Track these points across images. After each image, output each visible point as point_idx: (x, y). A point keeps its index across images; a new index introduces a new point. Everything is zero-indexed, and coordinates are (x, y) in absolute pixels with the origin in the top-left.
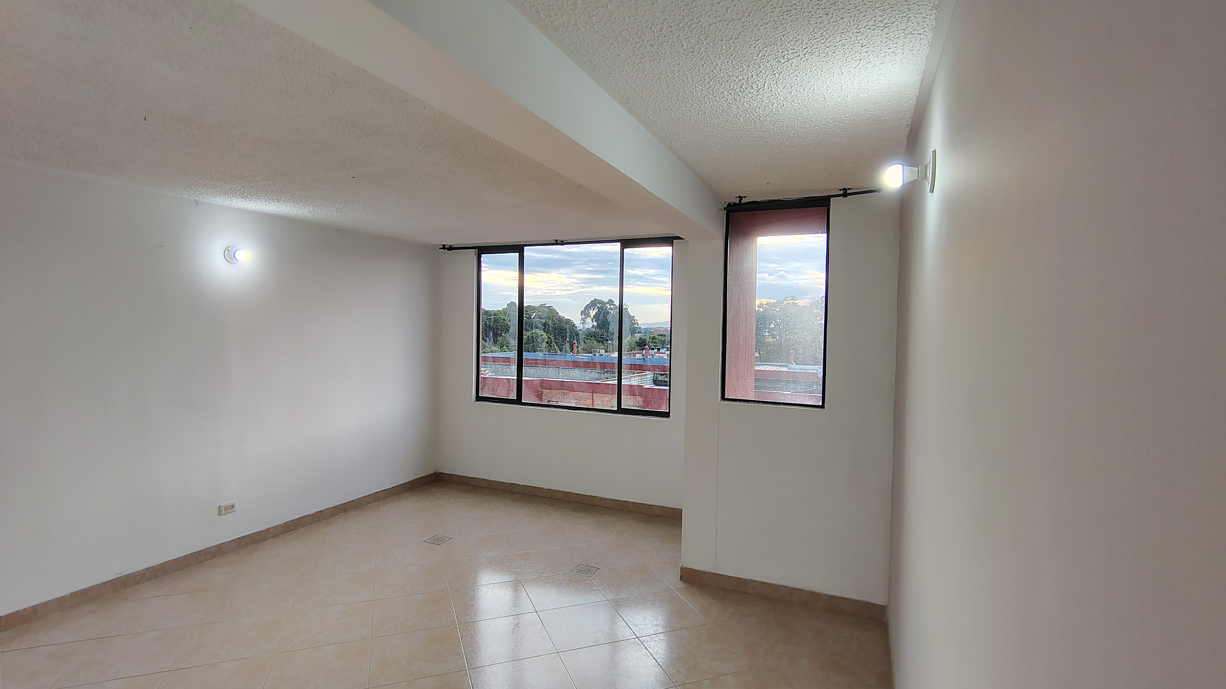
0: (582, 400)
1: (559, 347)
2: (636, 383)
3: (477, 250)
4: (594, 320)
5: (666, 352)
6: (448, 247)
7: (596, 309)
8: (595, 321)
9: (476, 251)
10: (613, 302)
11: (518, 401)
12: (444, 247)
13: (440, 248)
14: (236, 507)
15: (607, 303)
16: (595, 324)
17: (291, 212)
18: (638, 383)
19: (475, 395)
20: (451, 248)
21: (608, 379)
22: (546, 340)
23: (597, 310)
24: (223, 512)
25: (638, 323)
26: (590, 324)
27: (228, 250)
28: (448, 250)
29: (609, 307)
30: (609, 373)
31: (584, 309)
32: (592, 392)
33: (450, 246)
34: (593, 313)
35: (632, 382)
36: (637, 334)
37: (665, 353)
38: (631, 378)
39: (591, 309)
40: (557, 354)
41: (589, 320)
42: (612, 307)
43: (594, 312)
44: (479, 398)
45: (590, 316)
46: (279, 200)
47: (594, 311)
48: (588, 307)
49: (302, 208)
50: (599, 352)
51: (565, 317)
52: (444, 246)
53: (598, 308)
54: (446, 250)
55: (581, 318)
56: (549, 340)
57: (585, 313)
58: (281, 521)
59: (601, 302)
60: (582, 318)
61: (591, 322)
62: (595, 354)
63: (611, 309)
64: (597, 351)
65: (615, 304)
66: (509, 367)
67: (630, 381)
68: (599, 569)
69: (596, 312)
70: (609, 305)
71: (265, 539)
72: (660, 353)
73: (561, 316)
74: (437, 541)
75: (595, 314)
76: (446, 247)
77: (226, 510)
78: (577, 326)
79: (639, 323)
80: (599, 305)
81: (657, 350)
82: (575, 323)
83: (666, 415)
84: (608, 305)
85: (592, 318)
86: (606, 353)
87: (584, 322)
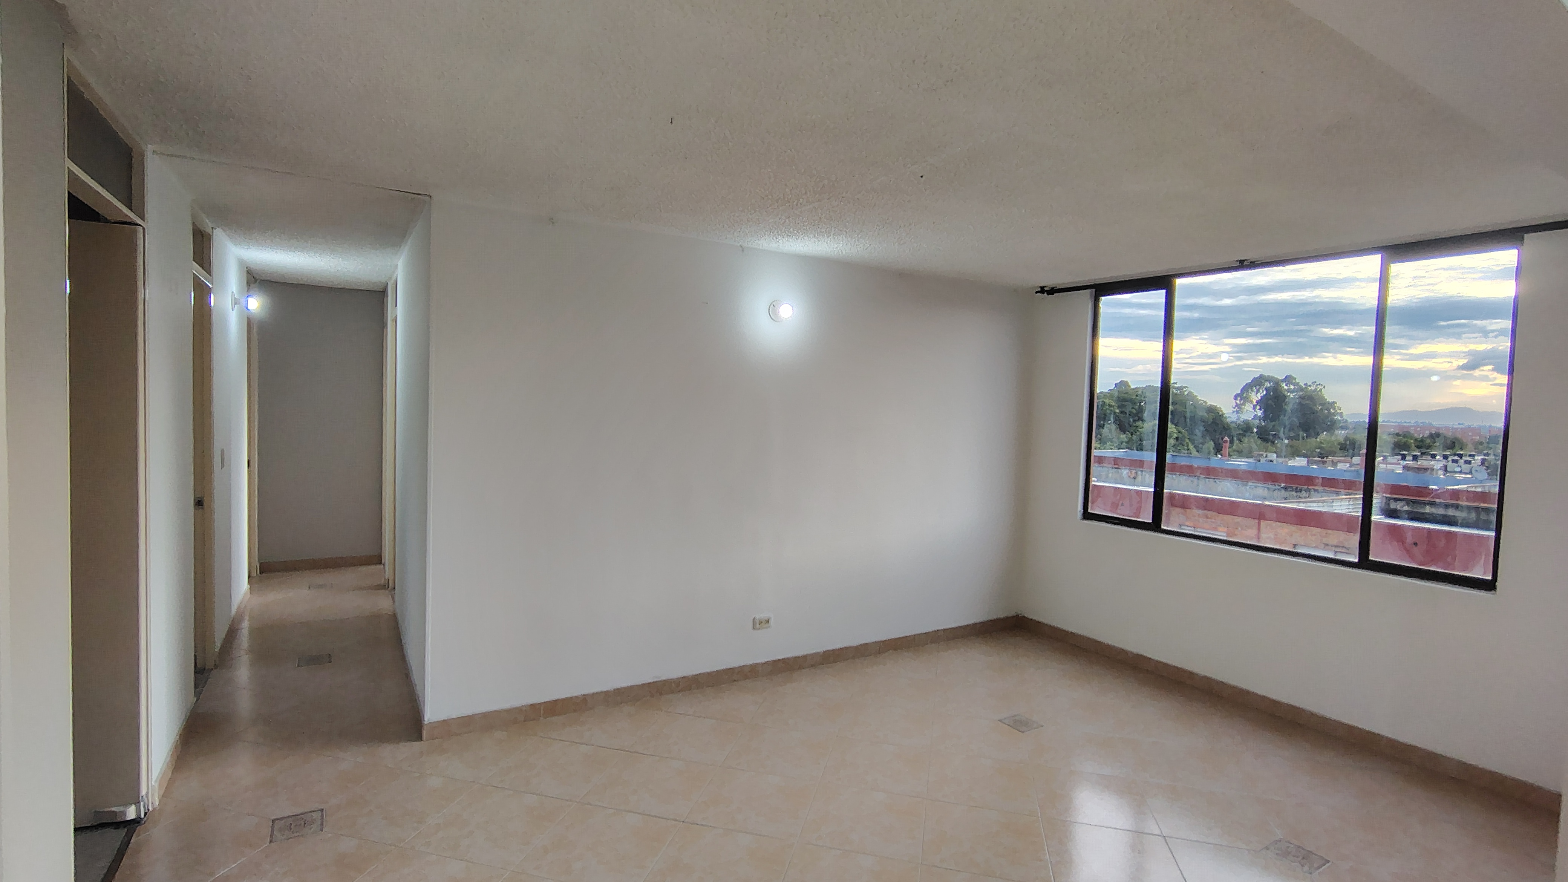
0: (1240, 529)
1: (1195, 447)
2: (1343, 511)
3: (1094, 290)
4: (1258, 407)
5: (1402, 462)
6: (1048, 289)
7: (1263, 391)
8: (1260, 409)
9: (1091, 293)
10: (1295, 379)
11: (1155, 525)
12: (1042, 290)
13: (1037, 292)
14: (772, 622)
15: (1283, 381)
16: (1260, 413)
17: (844, 252)
18: (1347, 511)
19: (1082, 511)
20: (1053, 291)
21: (1286, 499)
22: (1176, 435)
23: (1265, 392)
24: (758, 626)
25: (1342, 413)
26: (1251, 413)
27: (773, 305)
28: (1048, 294)
29: (1286, 387)
30: (1289, 489)
31: (1241, 391)
32: (1258, 517)
33: (1052, 288)
34: (1255, 397)
35: (1334, 508)
36: (1340, 432)
37: (1399, 464)
38: (1333, 502)
39: (1253, 391)
40: (1193, 455)
41: (1248, 407)
42: (1292, 387)
43: (1259, 396)
44: (1087, 516)
45: (1251, 402)
46: (829, 233)
47: (1259, 394)
48: (1247, 388)
49: (857, 242)
50: (1266, 456)
51: (1207, 401)
52: (1042, 288)
53: (1266, 389)
54: (1045, 294)
55: (1234, 405)
56: (1180, 435)
57: (1242, 396)
58: (820, 649)
59: (1269, 379)
60: (1236, 403)
61: (1253, 411)
62: (1258, 459)
63: (1289, 391)
64: (1262, 455)
65: (1297, 381)
66: (1118, 472)
67: (1332, 506)
68: (1328, 862)
69: (1262, 395)
70: (1286, 385)
71: (801, 668)
72: (1387, 464)
73: (1200, 400)
74: (1019, 724)
75: (1260, 398)
76: (1046, 289)
77: (761, 624)
78: (1228, 416)
79: (1344, 414)
80: (1268, 385)
81: (1382, 458)
82: (1224, 412)
83: (1489, 586)
84: (1284, 385)
85: (1255, 403)
86: (1279, 459)
87: (1239, 408)
